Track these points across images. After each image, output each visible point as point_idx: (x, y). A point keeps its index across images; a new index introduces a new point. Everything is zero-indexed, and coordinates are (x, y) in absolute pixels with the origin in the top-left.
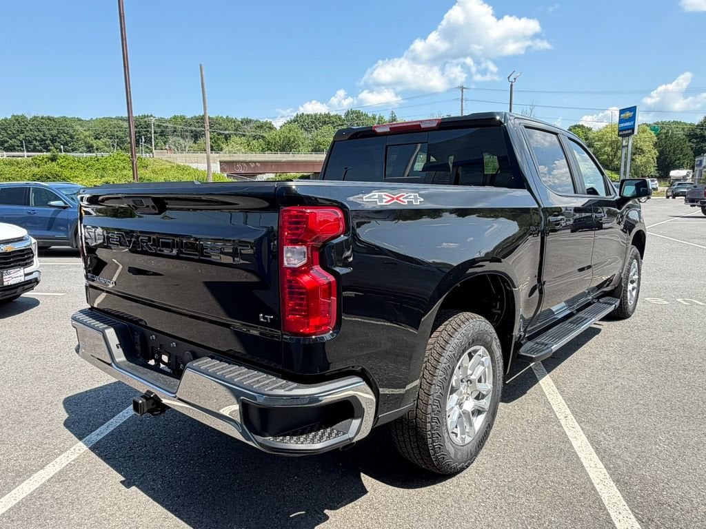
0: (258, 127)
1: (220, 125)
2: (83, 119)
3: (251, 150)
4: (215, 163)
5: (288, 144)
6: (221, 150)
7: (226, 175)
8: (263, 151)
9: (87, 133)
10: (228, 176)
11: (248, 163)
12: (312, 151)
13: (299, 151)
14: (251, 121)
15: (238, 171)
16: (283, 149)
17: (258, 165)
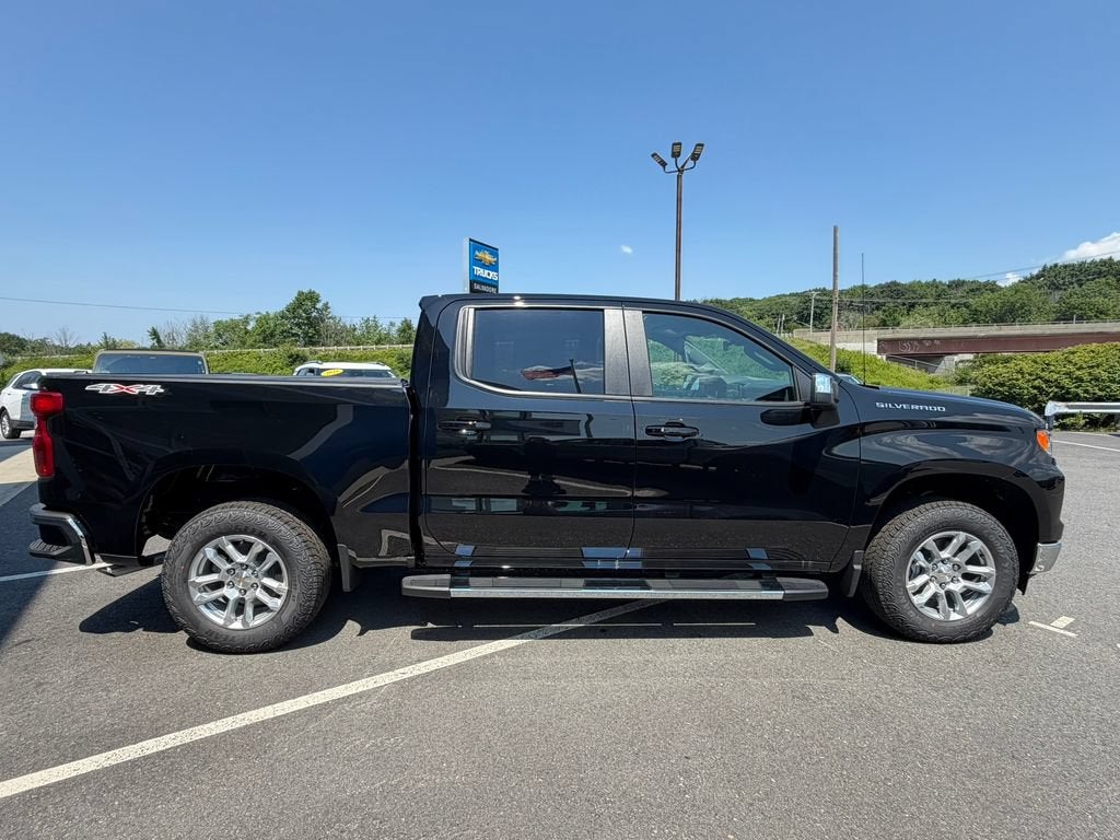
0: (972, 290)
1: (914, 292)
2: (755, 298)
3: (945, 322)
4: (871, 341)
5: (1011, 311)
6: (898, 324)
7: (884, 357)
8: (965, 323)
9: (750, 314)
10: (888, 358)
11: (920, 341)
12: (1056, 320)
13: (1029, 321)
14: (964, 282)
15: (905, 352)
16: (1000, 319)
17: (937, 342)
